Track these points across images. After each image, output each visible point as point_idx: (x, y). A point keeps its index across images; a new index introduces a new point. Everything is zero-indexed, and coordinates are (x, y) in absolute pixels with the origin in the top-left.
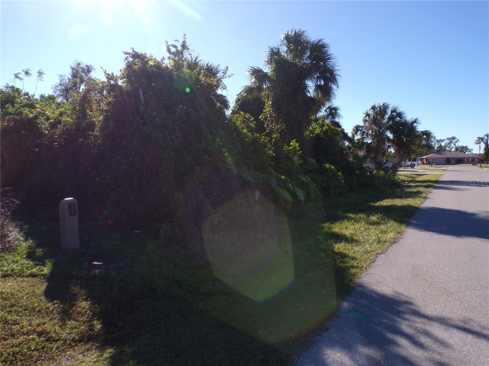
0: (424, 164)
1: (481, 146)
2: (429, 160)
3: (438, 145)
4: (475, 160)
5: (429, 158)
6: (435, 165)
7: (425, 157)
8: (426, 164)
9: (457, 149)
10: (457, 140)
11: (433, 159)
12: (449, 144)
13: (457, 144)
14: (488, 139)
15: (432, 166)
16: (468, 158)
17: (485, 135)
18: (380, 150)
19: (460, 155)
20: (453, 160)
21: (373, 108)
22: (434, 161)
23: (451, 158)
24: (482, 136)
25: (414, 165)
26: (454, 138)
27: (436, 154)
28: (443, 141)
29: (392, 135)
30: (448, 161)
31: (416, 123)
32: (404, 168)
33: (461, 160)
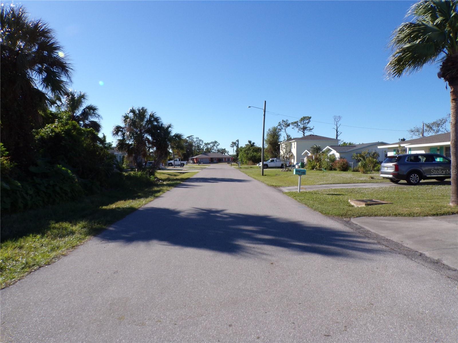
0: (194, 163)
1: (234, 149)
2: (198, 160)
3: (206, 148)
4: (230, 160)
5: (198, 158)
6: (203, 164)
7: (195, 157)
8: (196, 163)
9: (218, 151)
10: (218, 144)
11: (201, 159)
12: (212, 147)
13: (218, 147)
14: (238, 144)
15: (199, 164)
16: (225, 158)
17: (236, 141)
18: (140, 151)
19: (220, 156)
20: (215, 159)
21: (133, 111)
22: (202, 160)
23: (214, 158)
24: (235, 141)
25: (184, 164)
26: (216, 142)
27: (203, 155)
28: (209, 144)
29: (151, 137)
30: (212, 161)
31: (170, 127)
32: (173, 167)
33: (221, 159)
